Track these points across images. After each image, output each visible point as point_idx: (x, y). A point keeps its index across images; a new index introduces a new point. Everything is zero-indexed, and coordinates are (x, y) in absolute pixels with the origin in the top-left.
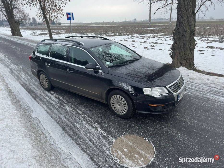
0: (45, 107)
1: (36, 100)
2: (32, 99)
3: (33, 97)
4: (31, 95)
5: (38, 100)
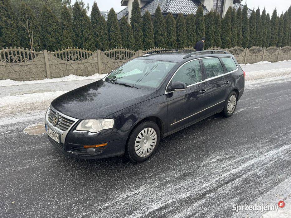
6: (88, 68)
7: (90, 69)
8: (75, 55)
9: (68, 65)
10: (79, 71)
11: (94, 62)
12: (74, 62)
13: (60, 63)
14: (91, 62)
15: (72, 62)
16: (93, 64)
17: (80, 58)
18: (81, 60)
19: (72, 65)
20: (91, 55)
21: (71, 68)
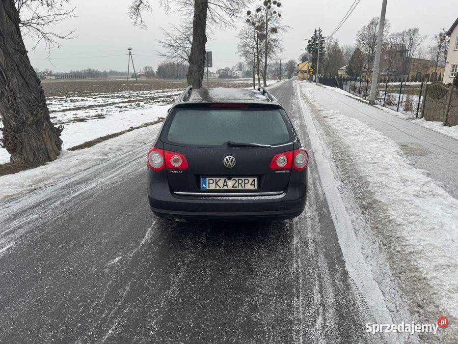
0: (319, 186)
1: (325, 199)
2: (330, 202)
3: (327, 208)
4: (329, 212)
5: (322, 198)
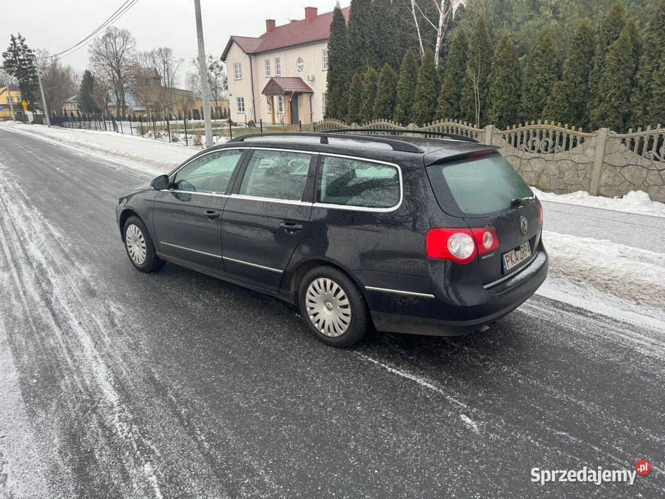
6: (567, 174)
7: (570, 176)
8: (544, 138)
9: (524, 162)
10: (544, 178)
11: (585, 160)
12: (537, 155)
13: (509, 153)
14: (576, 158)
15: (533, 155)
16: (580, 166)
17: (554, 145)
18: (553, 152)
19: (533, 162)
20: (582, 141)
21: (528, 169)
